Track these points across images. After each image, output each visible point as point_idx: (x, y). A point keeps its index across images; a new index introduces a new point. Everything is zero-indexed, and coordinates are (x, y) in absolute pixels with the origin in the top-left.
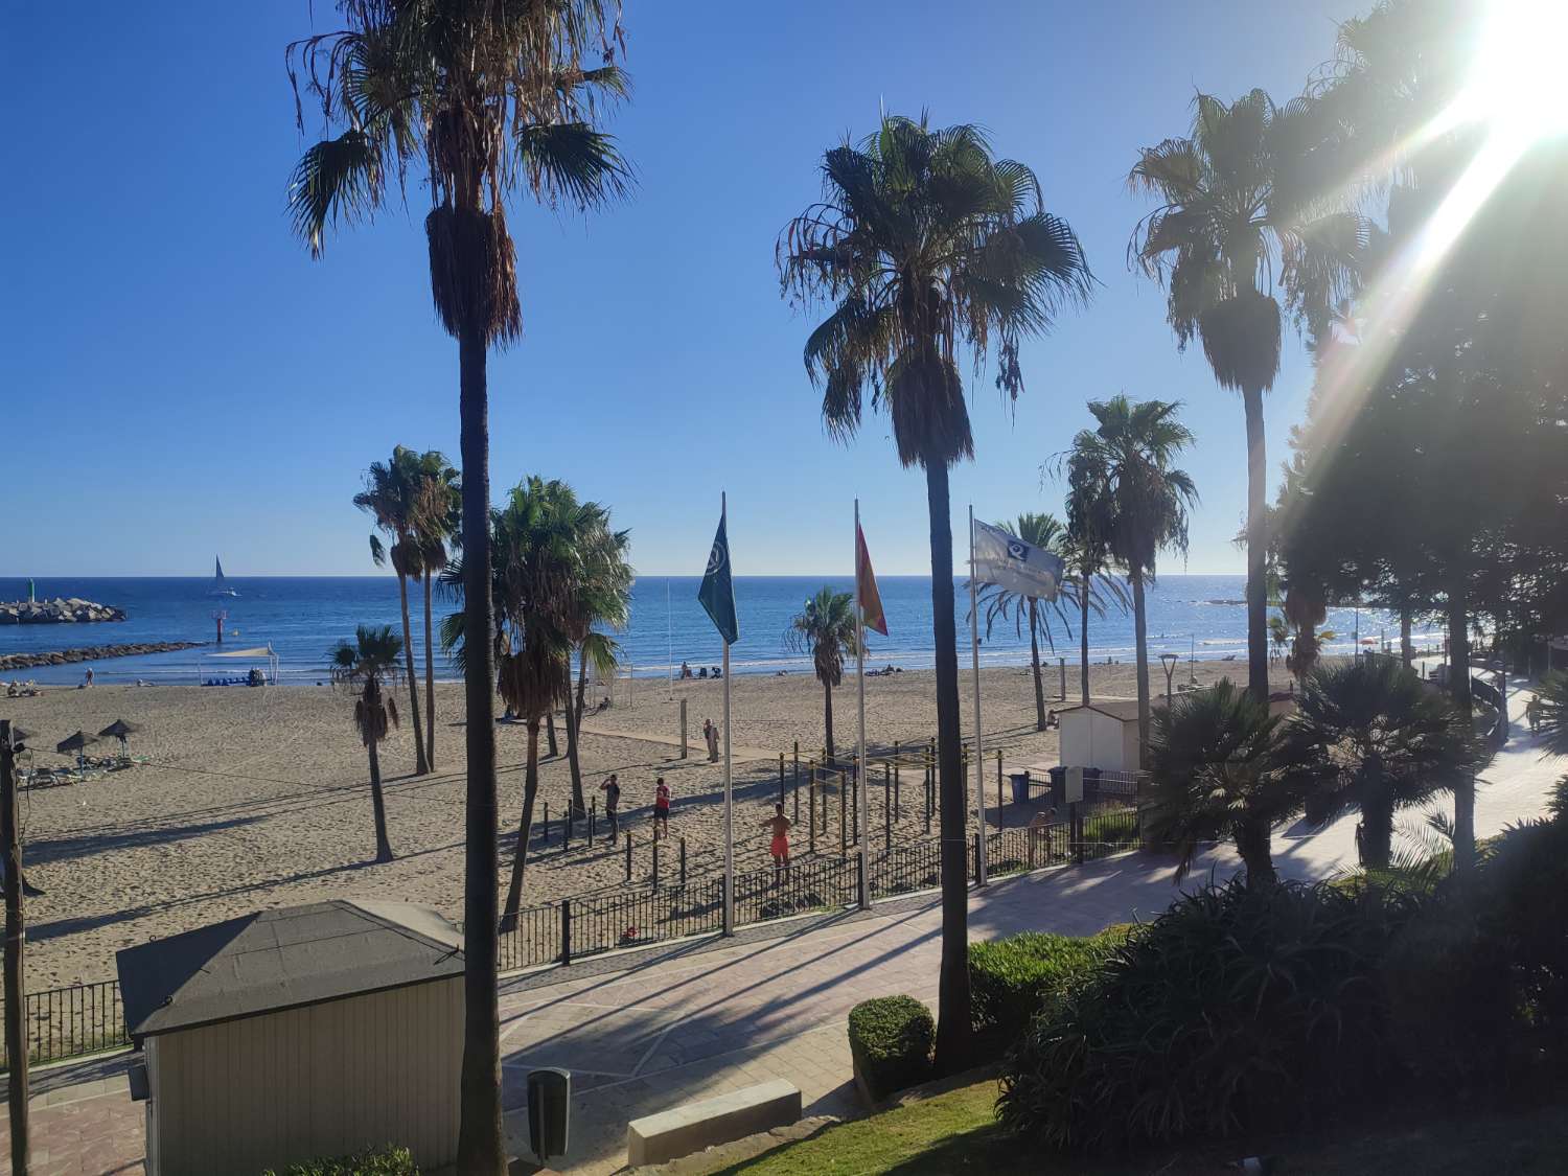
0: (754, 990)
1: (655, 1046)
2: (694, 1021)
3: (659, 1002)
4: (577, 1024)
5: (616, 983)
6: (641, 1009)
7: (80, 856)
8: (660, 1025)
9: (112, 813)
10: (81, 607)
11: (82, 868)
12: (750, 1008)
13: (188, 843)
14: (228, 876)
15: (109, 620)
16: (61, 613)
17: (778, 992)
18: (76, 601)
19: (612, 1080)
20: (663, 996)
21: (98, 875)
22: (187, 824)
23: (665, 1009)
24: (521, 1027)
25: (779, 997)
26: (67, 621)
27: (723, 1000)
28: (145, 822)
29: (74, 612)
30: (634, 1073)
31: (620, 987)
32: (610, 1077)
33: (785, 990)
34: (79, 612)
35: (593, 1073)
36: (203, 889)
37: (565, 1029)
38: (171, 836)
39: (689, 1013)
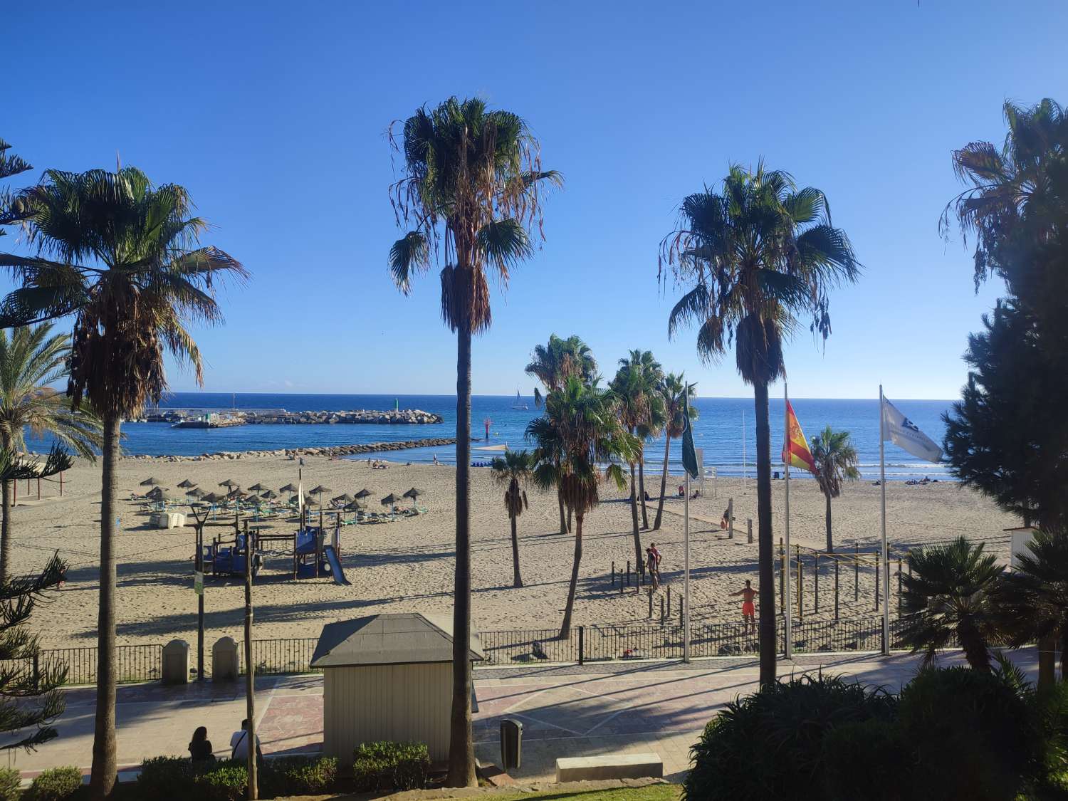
0: (683, 699)
1: (606, 721)
2: (637, 711)
3: (622, 696)
4: (569, 700)
5: (604, 680)
6: (610, 698)
7: (375, 565)
8: (616, 709)
9: (399, 542)
10: (420, 415)
11: (373, 572)
12: (674, 709)
13: (426, 563)
14: (437, 585)
15: (434, 423)
16: (410, 418)
17: (697, 702)
18: (418, 412)
19: (571, 734)
20: (626, 692)
21: (378, 577)
22: (431, 552)
23: (623, 700)
24: (539, 696)
25: (694, 706)
26: (413, 423)
27: (659, 702)
28: (412, 549)
29: (416, 418)
30: (585, 734)
31: (604, 683)
32: (571, 733)
33: (703, 702)
34: (419, 418)
35: (564, 729)
36: (421, 593)
37: (562, 702)
38: (420, 559)
39: (635, 705)
